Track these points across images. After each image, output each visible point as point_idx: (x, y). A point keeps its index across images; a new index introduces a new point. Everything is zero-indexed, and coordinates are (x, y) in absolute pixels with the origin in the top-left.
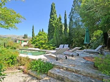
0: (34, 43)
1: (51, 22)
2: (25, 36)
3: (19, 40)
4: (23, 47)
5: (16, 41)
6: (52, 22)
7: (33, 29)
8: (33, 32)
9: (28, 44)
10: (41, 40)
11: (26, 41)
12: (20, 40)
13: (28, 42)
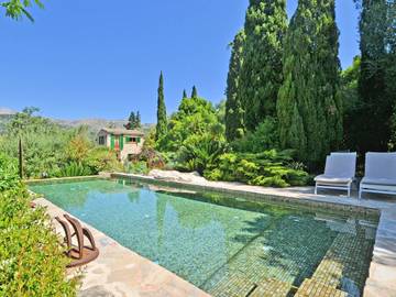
0: (163, 146)
1: (258, 28)
2: (133, 122)
3: (112, 135)
4: (126, 164)
5: (102, 140)
6: (260, 23)
7: (160, 90)
8: (160, 102)
9: (143, 150)
10: (193, 131)
11: (134, 140)
12: (117, 136)
13: (144, 144)
